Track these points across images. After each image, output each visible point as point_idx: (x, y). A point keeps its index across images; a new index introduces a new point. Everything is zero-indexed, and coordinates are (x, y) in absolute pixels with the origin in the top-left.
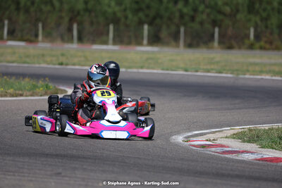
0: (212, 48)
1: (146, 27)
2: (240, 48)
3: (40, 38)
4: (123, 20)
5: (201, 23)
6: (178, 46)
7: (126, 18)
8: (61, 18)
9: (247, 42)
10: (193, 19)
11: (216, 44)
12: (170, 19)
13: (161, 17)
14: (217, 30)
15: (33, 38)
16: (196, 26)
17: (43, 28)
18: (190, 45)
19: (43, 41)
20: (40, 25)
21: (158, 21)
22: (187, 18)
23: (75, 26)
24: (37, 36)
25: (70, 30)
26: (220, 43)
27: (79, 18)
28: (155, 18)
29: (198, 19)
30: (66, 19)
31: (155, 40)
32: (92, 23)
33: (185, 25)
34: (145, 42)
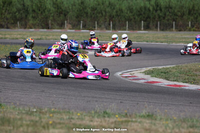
0: (173, 31)
1: (142, 22)
2: (185, 31)
3: (96, 28)
4: (133, 20)
5: (168, 20)
6: (157, 31)
7: (135, 18)
8: (105, 19)
9: (188, 27)
10: (164, 18)
11: (174, 29)
12: (154, 18)
13: (150, 18)
14: (174, 23)
15: (94, 28)
16: (165, 21)
17: (98, 24)
18: (162, 30)
19: (98, 30)
20: (96, 22)
21: (148, 20)
22: (162, 18)
23: (111, 22)
24: (95, 27)
25: (110, 24)
26: (176, 28)
27: (114, 19)
28: (147, 18)
29: (166, 18)
30: (108, 20)
31: (147, 28)
32: (119, 21)
33: (160, 21)
34: (142, 29)
